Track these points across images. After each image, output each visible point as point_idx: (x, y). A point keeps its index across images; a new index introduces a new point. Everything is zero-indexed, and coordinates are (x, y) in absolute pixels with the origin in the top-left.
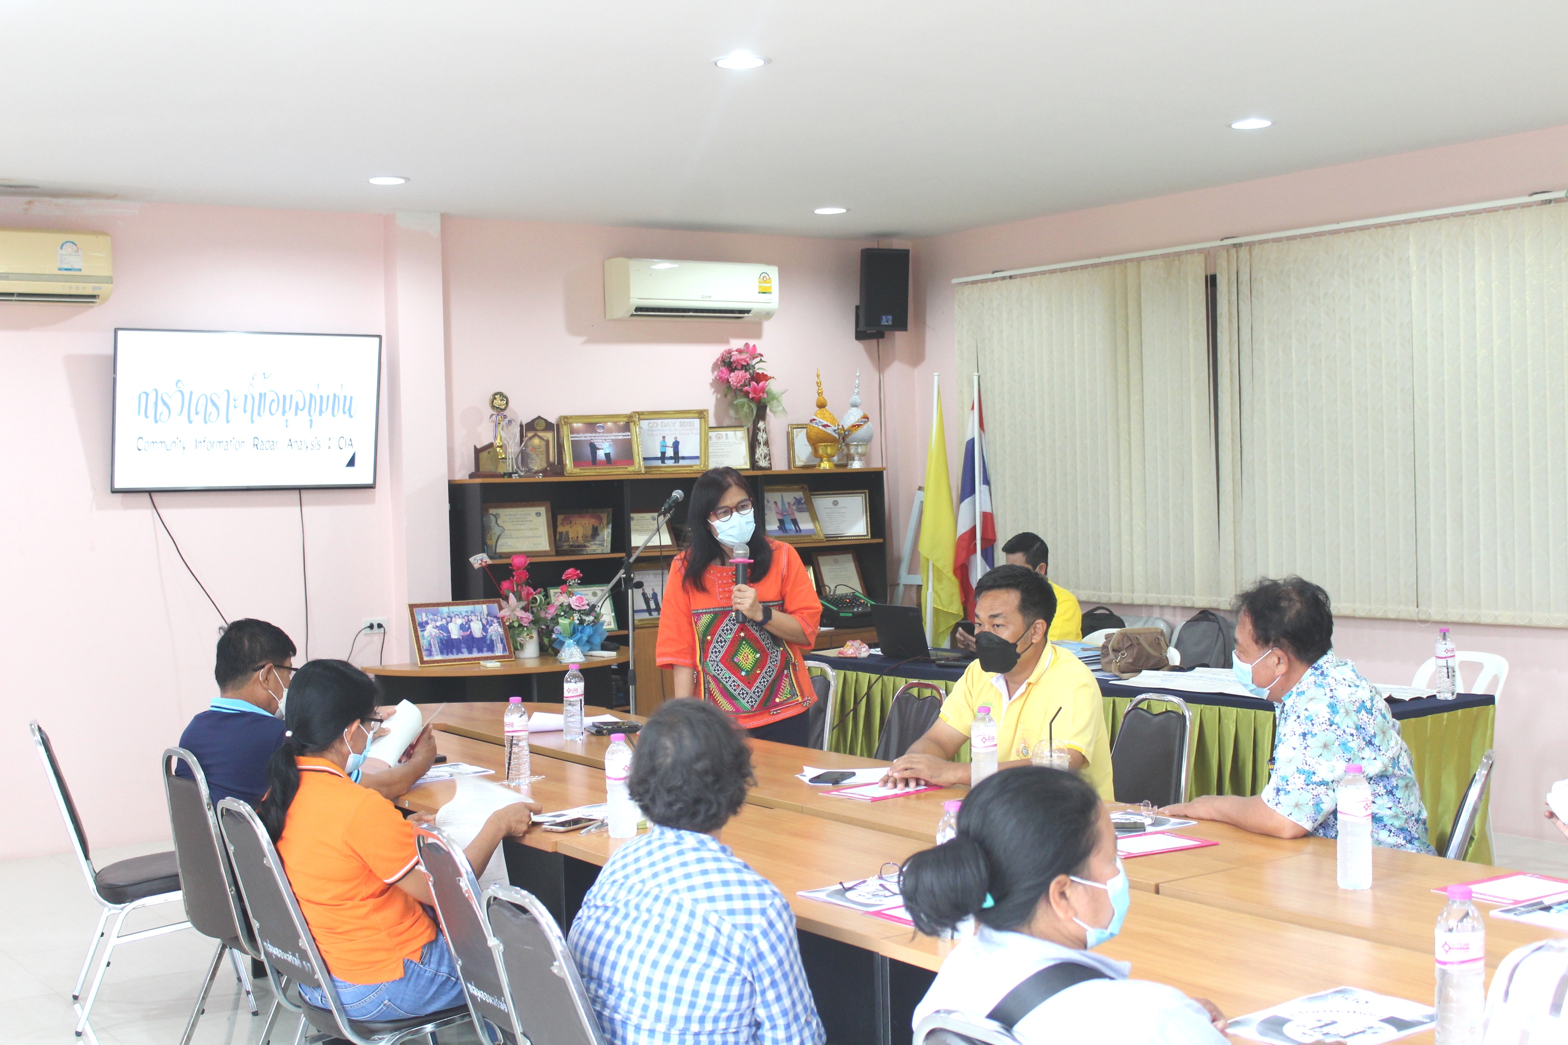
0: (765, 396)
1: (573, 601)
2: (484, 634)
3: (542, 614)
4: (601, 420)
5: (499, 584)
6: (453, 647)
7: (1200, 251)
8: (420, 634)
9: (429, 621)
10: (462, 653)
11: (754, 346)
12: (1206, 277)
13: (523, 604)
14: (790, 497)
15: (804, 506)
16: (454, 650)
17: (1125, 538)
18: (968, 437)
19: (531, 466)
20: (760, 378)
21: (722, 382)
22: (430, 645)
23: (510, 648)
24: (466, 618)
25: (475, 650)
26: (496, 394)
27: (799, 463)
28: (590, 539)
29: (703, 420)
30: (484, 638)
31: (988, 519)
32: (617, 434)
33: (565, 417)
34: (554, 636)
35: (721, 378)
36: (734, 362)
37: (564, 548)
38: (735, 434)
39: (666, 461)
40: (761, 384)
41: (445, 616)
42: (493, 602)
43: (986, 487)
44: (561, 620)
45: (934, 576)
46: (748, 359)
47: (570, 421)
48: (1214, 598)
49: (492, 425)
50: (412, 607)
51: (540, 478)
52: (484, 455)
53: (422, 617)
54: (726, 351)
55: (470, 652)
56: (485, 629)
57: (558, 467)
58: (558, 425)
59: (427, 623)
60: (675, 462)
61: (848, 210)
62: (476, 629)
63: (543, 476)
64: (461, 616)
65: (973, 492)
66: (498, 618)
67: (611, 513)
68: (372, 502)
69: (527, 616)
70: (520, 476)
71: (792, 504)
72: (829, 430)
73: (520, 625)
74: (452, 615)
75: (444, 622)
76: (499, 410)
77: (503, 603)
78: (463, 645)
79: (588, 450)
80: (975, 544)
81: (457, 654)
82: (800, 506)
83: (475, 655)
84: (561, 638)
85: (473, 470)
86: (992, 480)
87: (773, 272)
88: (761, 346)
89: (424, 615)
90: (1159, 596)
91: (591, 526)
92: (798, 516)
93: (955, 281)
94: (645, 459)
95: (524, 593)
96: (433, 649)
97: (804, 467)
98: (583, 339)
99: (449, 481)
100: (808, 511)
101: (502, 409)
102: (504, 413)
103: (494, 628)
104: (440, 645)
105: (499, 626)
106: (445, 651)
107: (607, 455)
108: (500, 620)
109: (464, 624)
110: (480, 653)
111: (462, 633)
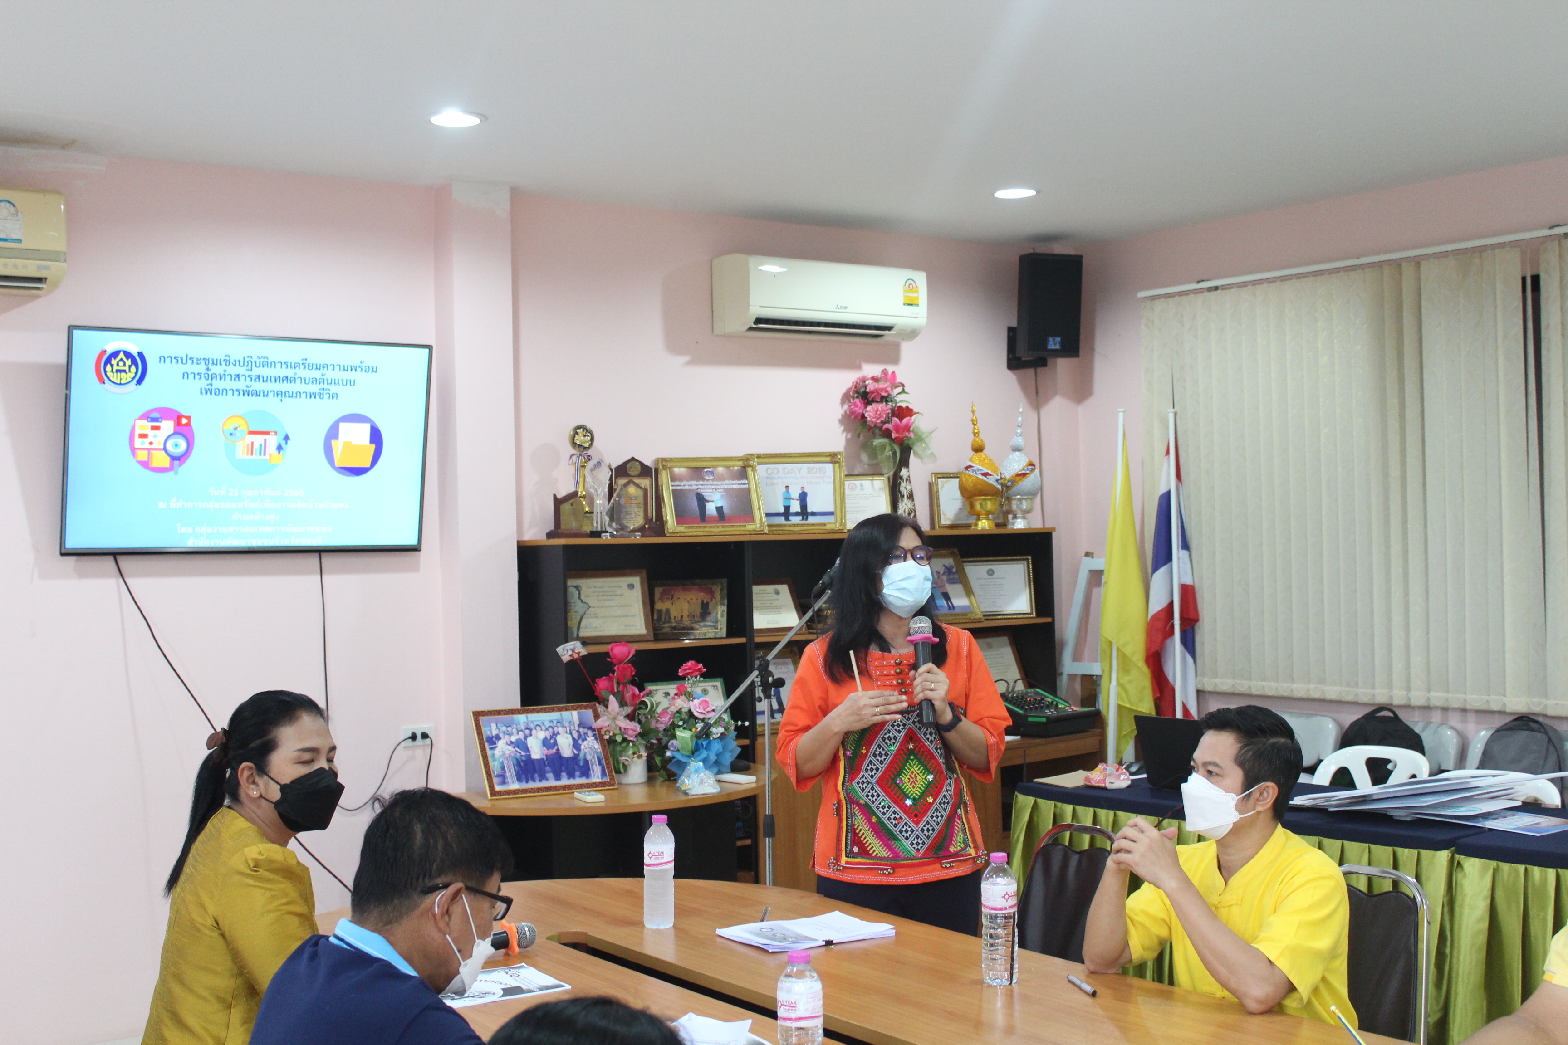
0: (912, 435)
1: (695, 706)
2: (576, 752)
3: (653, 725)
4: (709, 464)
5: (594, 682)
6: (535, 771)
7: (1513, 244)
8: (489, 752)
9: (501, 735)
10: (547, 780)
11: (893, 373)
12: (1524, 279)
13: (628, 710)
15: (956, 576)
16: (536, 775)
17: (1397, 619)
18: (1163, 490)
19: (625, 522)
20: (904, 412)
21: (856, 417)
22: (503, 768)
23: (610, 772)
24: (550, 729)
25: (564, 774)
26: (579, 427)
27: (945, 521)
28: (697, 619)
29: (837, 465)
30: (575, 758)
31: (1188, 593)
32: (731, 482)
33: (664, 460)
34: (669, 754)
35: (852, 413)
36: (872, 392)
37: (664, 630)
38: (872, 484)
39: (791, 518)
40: (905, 420)
41: (523, 727)
42: (586, 707)
43: (1185, 553)
44: (679, 733)
45: (1118, 665)
46: (889, 389)
47: (669, 464)
48: (1536, 700)
49: (572, 469)
50: (477, 715)
51: (638, 539)
52: (566, 507)
53: (491, 728)
54: (859, 379)
55: (558, 777)
56: (576, 745)
57: (657, 525)
58: (657, 470)
59: (498, 738)
60: (803, 519)
61: (1038, 192)
62: (565, 745)
63: (642, 536)
64: (543, 727)
65: (1169, 558)
66: (593, 730)
67: (725, 585)
68: (416, 568)
69: (634, 727)
70: (612, 535)
71: (942, 572)
72: (991, 480)
73: (625, 740)
74: (532, 726)
75: (521, 735)
76: (582, 449)
77: (600, 708)
78: (548, 768)
79: (694, 503)
80: (1172, 626)
81: (540, 781)
82: (951, 577)
83: (565, 781)
84: (679, 756)
85: (551, 527)
86: (1193, 543)
87: (921, 279)
88: (902, 372)
89: (494, 726)
90: (1445, 695)
91: (700, 601)
92: (951, 589)
93: (1141, 294)
94: (768, 515)
95: (628, 696)
96: (508, 774)
97: (951, 527)
98: (686, 359)
99: (518, 542)
100: (961, 583)
101: (585, 448)
102: (589, 453)
103: (588, 744)
104: (516, 768)
105: (595, 741)
106: (523, 776)
107: (719, 509)
108: (596, 733)
109: (549, 738)
110: (571, 779)
111: (545, 751)
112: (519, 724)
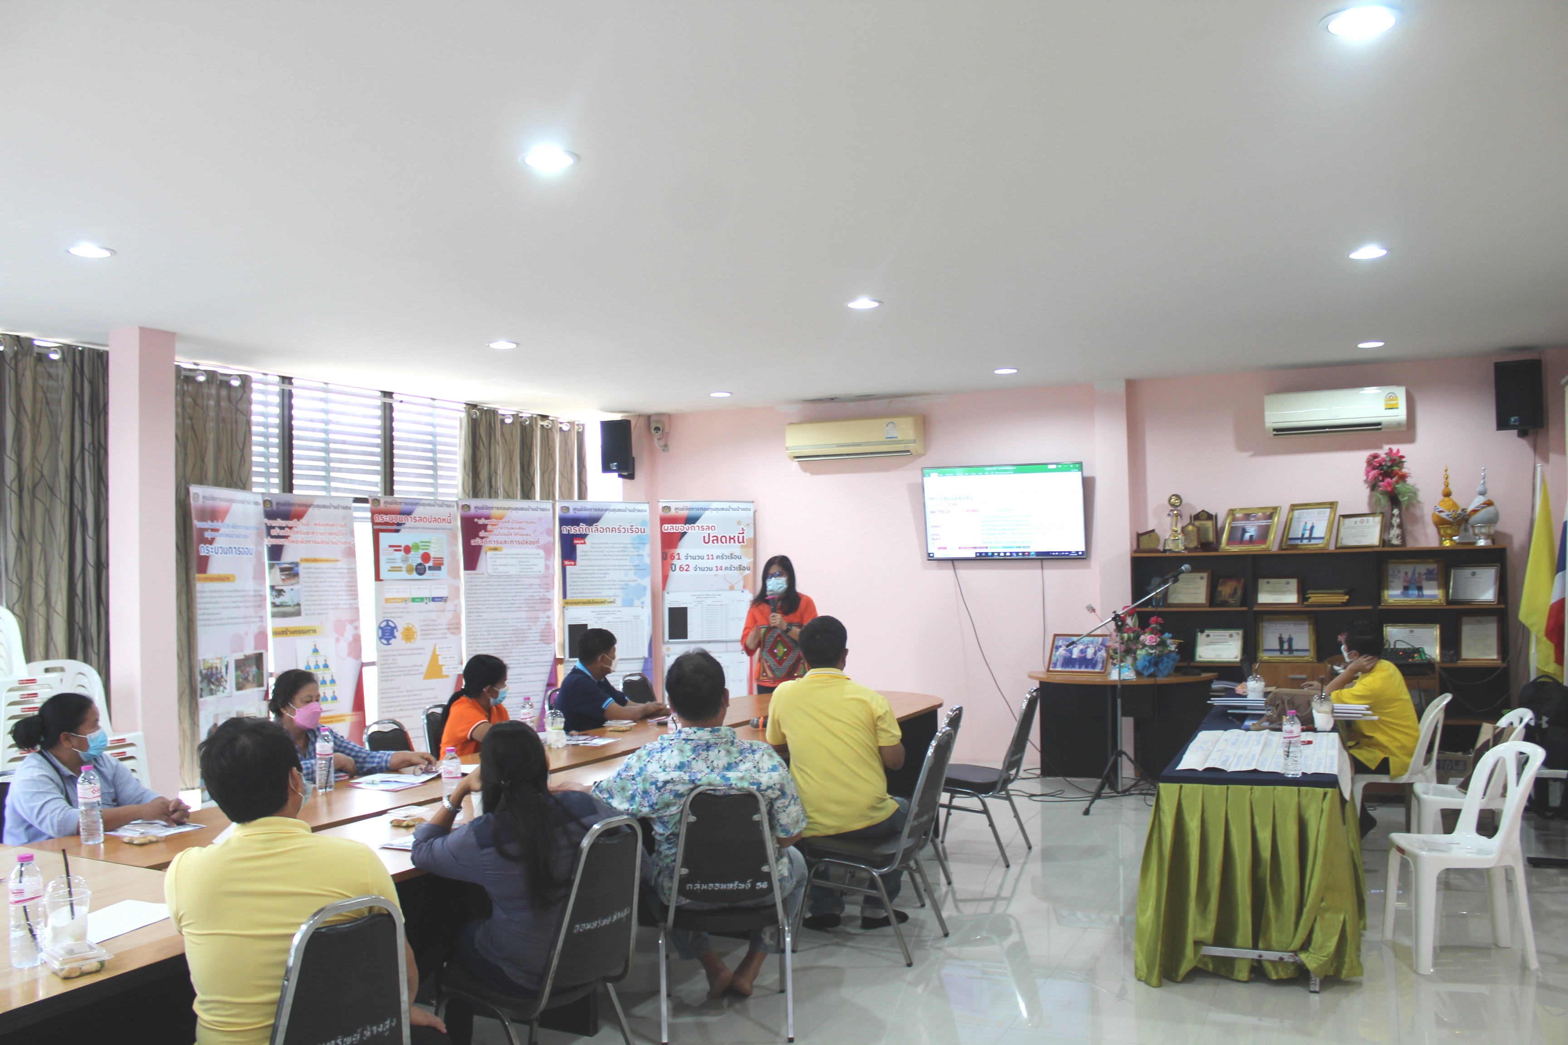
1: (1147, 639)
2: (1093, 656)
3: (1132, 647)
4: (1256, 511)
8: (1054, 653)
10: (1075, 668)
14: (1422, 568)
16: (1071, 665)
20: (1394, 475)
22: (1057, 661)
23: (1106, 667)
24: (1086, 645)
25: (1083, 666)
26: (1173, 495)
28: (1231, 596)
29: (1333, 509)
30: (1092, 659)
32: (1262, 521)
33: (1232, 510)
37: (1214, 602)
39: (1303, 541)
40: (1394, 479)
41: (1074, 643)
44: (1139, 651)
47: (1236, 512)
49: (1170, 517)
50: (1056, 635)
52: (1145, 538)
54: (1374, 455)
55: (1080, 667)
56: (1095, 654)
57: (1211, 546)
58: (1216, 516)
59: (1061, 647)
60: (1308, 542)
62: (1090, 653)
64: (1083, 644)
69: (1121, 647)
71: (1422, 574)
72: (1443, 515)
75: (1072, 646)
78: (1077, 663)
79: (1239, 533)
81: (1072, 668)
83: (1083, 669)
85: (1135, 547)
87: (1398, 391)
88: (1404, 449)
89: (1061, 641)
91: (1234, 587)
92: (1427, 584)
94: (1283, 539)
96: (1058, 663)
98: (1250, 453)
100: (1440, 580)
101: (1177, 506)
102: (1179, 508)
103: (1101, 653)
104: (1063, 661)
105: (1105, 652)
106: (1065, 665)
107: (1251, 536)
108: (1107, 648)
109: (1084, 649)
110: (1087, 669)
111: (1080, 655)
112: (1073, 641)
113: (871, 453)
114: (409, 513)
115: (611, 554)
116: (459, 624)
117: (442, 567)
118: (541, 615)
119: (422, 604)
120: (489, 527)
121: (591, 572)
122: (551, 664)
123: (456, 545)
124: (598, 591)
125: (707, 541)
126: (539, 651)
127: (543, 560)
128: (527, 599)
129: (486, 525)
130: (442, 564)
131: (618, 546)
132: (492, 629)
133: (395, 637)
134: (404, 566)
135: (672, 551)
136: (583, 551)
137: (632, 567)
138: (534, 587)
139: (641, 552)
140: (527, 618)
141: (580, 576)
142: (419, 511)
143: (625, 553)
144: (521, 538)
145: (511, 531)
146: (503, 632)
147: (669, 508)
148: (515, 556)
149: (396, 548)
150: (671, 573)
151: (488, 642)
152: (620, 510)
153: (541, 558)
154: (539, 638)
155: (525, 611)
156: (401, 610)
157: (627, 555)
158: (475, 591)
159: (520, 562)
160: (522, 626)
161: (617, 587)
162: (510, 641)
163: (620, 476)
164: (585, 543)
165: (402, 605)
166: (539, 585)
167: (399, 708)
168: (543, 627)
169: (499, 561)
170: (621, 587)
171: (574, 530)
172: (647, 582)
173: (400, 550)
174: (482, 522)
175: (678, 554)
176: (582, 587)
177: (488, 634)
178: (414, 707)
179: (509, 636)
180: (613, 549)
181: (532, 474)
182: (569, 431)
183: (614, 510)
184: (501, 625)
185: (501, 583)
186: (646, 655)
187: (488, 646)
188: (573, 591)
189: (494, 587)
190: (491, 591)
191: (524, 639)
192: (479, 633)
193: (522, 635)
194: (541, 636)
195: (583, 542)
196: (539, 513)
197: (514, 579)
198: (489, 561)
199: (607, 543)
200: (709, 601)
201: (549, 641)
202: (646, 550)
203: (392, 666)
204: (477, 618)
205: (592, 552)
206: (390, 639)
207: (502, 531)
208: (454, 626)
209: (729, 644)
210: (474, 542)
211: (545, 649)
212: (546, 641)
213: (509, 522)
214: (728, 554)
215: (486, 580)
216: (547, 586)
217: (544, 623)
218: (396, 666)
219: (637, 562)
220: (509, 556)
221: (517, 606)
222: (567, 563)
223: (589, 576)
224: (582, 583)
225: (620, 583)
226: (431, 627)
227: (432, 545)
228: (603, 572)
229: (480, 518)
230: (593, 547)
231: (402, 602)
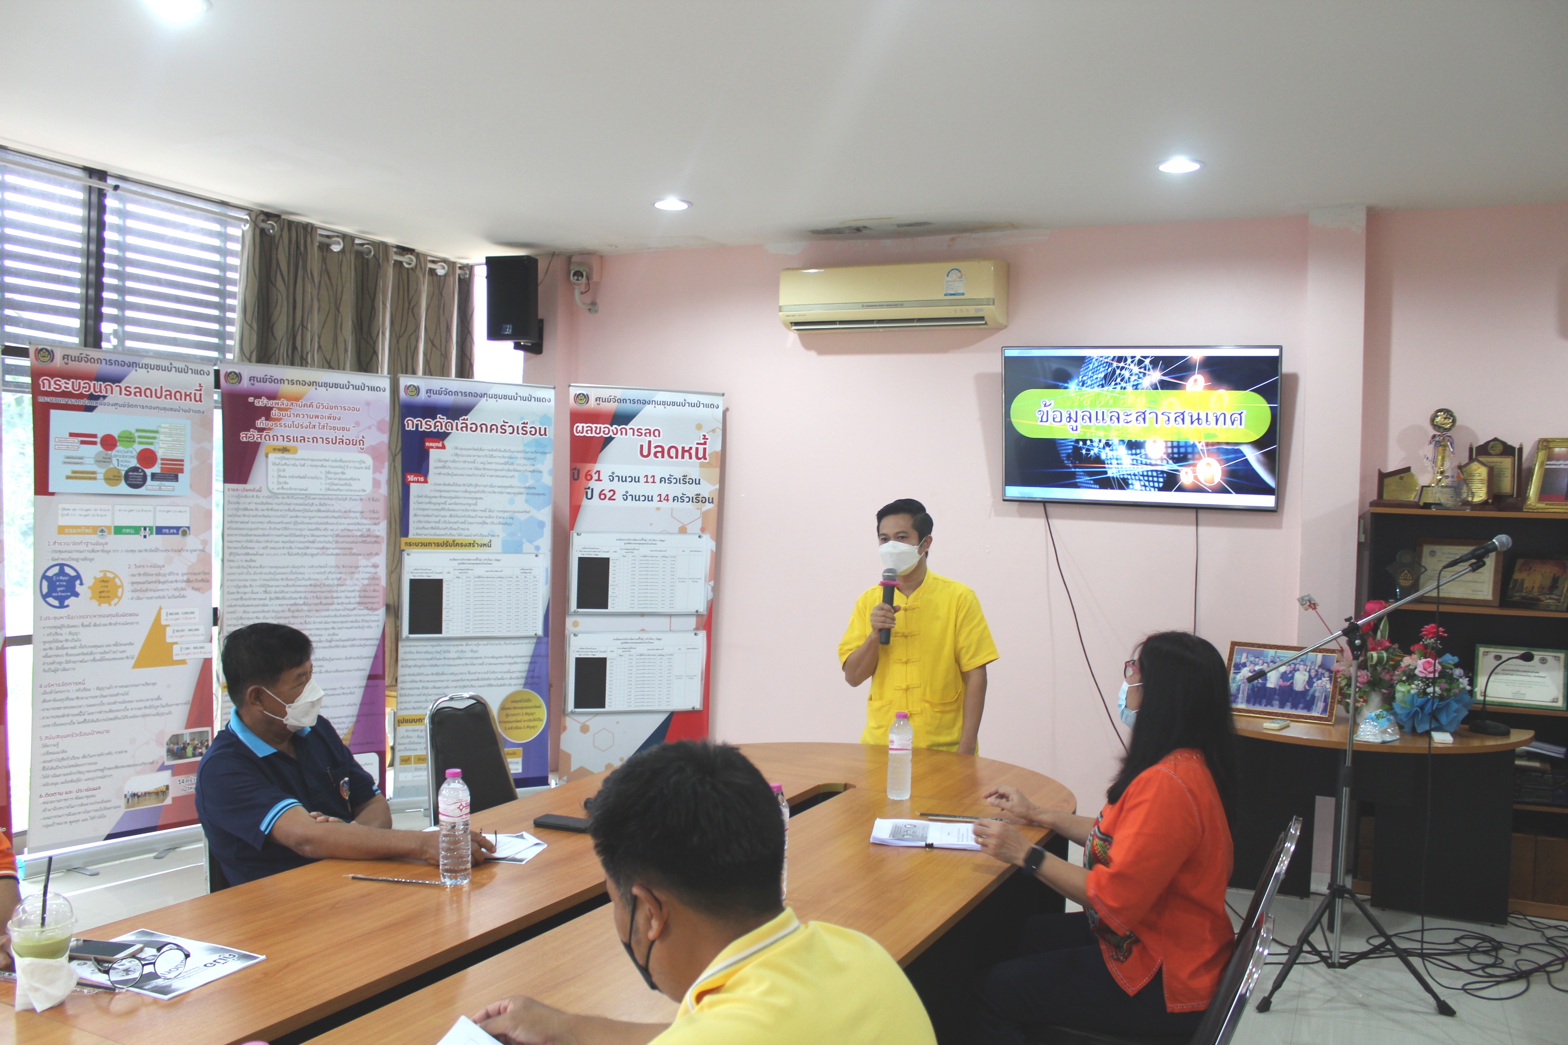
1: (1423, 666)
2: (1307, 687)
6: (1265, 697)
8: (1232, 675)
9: (1248, 664)
10: (1272, 705)
22: (1238, 690)
23: (1331, 710)
25: (1289, 704)
26: (1440, 410)
28: (1547, 591)
30: (1304, 693)
33: (1546, 440)
37: (1514, 599)
41: (1269, 660)
44: (1399, 687)
47: (1551, 445)
50: (1234, 644)
52: (1393, 481)
53: (1242, 657)
55: (1282, 706)
56: (1310, 682)
57: (1512, 501)
58: (1520, 449)
59: (1244, 665)
62: (1300, 680)
66: (1330, 671)
69: (1364, 675)
75: (1266, 666)
76: (1442, 429)
77: (1339, 655)
78: (1276, 697)
81: (1266, 706)
85: (1374, 497)
89: (1244, 655)
91: (1552, 575)
96: (1240, 696)
101: (1446, 430)
102: (1449, 434)
103: (1321, 683)
104: (1250, 692)
105: (1329, 682)
106: (1253, 699)
108: (1333, 675)
109: (1288, 672)
110: (1293, 710)
111: (1281, 682)
112: (1267, 657)
113: (919, 320)
114: (116, 380)
115: (488, 466)
116: (209, 573)
117: (180, 475)
118: (362, 562)
119: (138, 538)
120: (274, 413)
121: (453, 494)
122: (377, 642)
123: (210, 439)
124: (462, 526)
125: (645, 453)
126: (356, 621)
127: (371, 471)
128: (337, 536)
129: (271, 409)
130: (182, 471)
131: (501, 454)
132: (270, 583)
133: (77, 595)
134: (101, 471)
135: (589, 466)
136: (439, 461)
137: (523, 490)
138: (352, 515)
139: (539, 467)
140: (337, 567)
141: (433, 500)
142: (136, 378)
143: (511, 467)
144: (331, 435)
145: (315, 421)
146: (293, 589)
147: (586, 397)
148: (319, 463)
149: (87, 439)
150: (585, 502)
151: (264, 605)
152: (505, 397)
153: (368, 468)
154: (358, 600)
155: (332, 554)
156: (90, 547)
157: (516, 470)
158: (246, 519)
159: (329, 473)
160: (327, 579)
161: (496, 521)
162: (304, 604)
163: (517, 346)
164: (444, 447)
165: (94, 538)
166: (362, 512)
167: (81, 719)
168: (366, 582)
169: (290, 471)
170: (501, 520)
171: (426, 425)
172: (545, 515)
173: (95, 443)
174: (262, 402)
175: (599, 472)
176: (437, 519)
177: (266, 592)
178: (111, 715)
179: (302, 595)
180: (490, 460)
181: (374, 335)
182: (445, 275)
183: (496, 396)
184: (290, 577)
185: (292, 507)
186: (540, 632)
187: (263, 611)
188: (421, 525)
189: (279, 513)
190: (273, 520)
191: (329, 601)
192: (249, 590)
193: (329, 595)
194: (360, 597)
195: (440, 445)
196: (366, 394)
197: (317, 502)
198: (272, 470)
199: (481, 450)
200: (645, 550)
201: (375, 606)
202: (547, 464)
203: (66, 645)
204: (245, 564)
205: (454, 461)
206: (68, 597)
207: (298, 421)
208: (200, 577)
209: (674, 619)
210: (244, 437)
211: (367, 618)
212: (370, 606)
213: (311, 405)
214: (679, 476)
215: (265, 501)
216: (376, 516)
217: (367, 576)
218: (78, 644)
219: (530, 482)
220: (310, 463)
221: (321, 545)
222: (411, 478)
223: (449, 501)
224: (436, 513)
225: (500, 514)
226: (153, 579)
227: (162, 437)
228: (473, 495)
229: (258, 396)
230: (457, 455)
231: (95, 533)
